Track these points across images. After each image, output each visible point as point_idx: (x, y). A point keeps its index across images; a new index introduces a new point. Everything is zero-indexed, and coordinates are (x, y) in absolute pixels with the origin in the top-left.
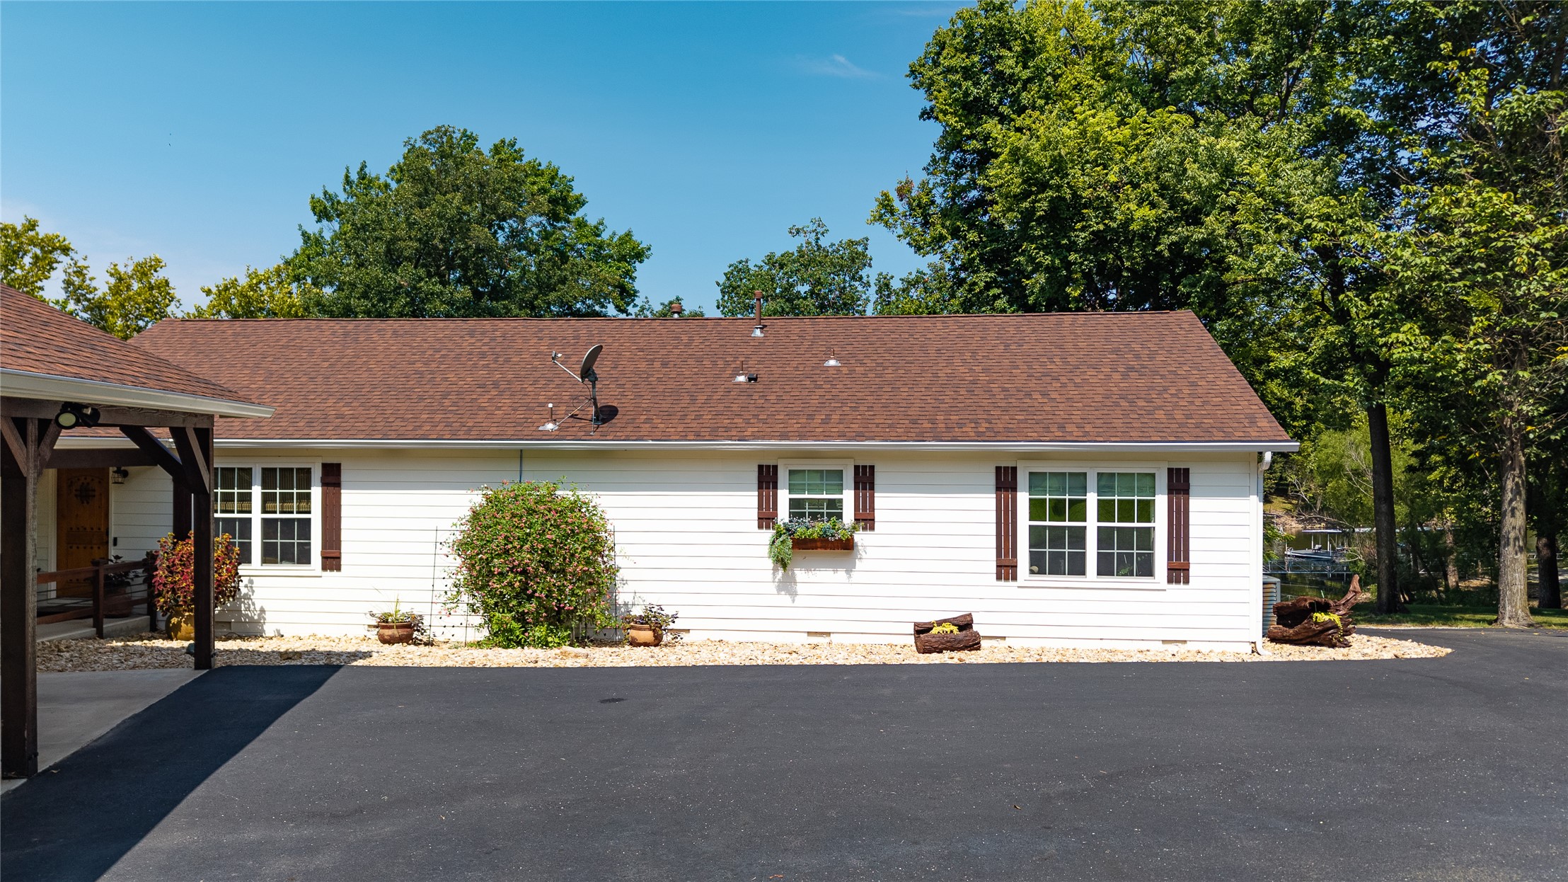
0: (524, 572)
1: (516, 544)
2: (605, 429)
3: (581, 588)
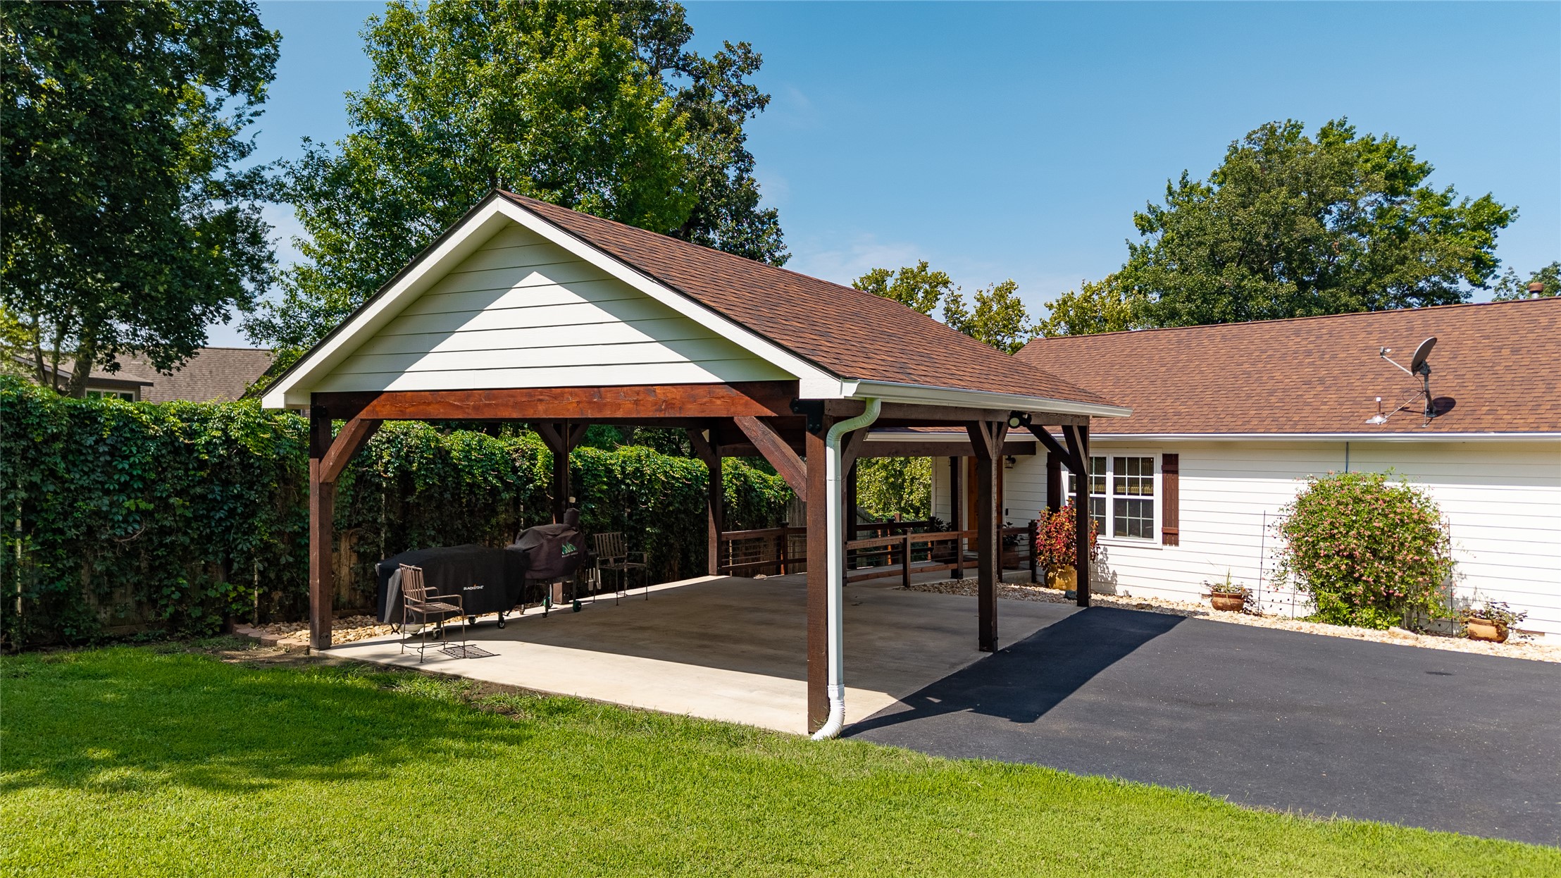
0: (1350, 556)
1: (1342, 529)
2: (1439, 422)
3: (1412, 577)
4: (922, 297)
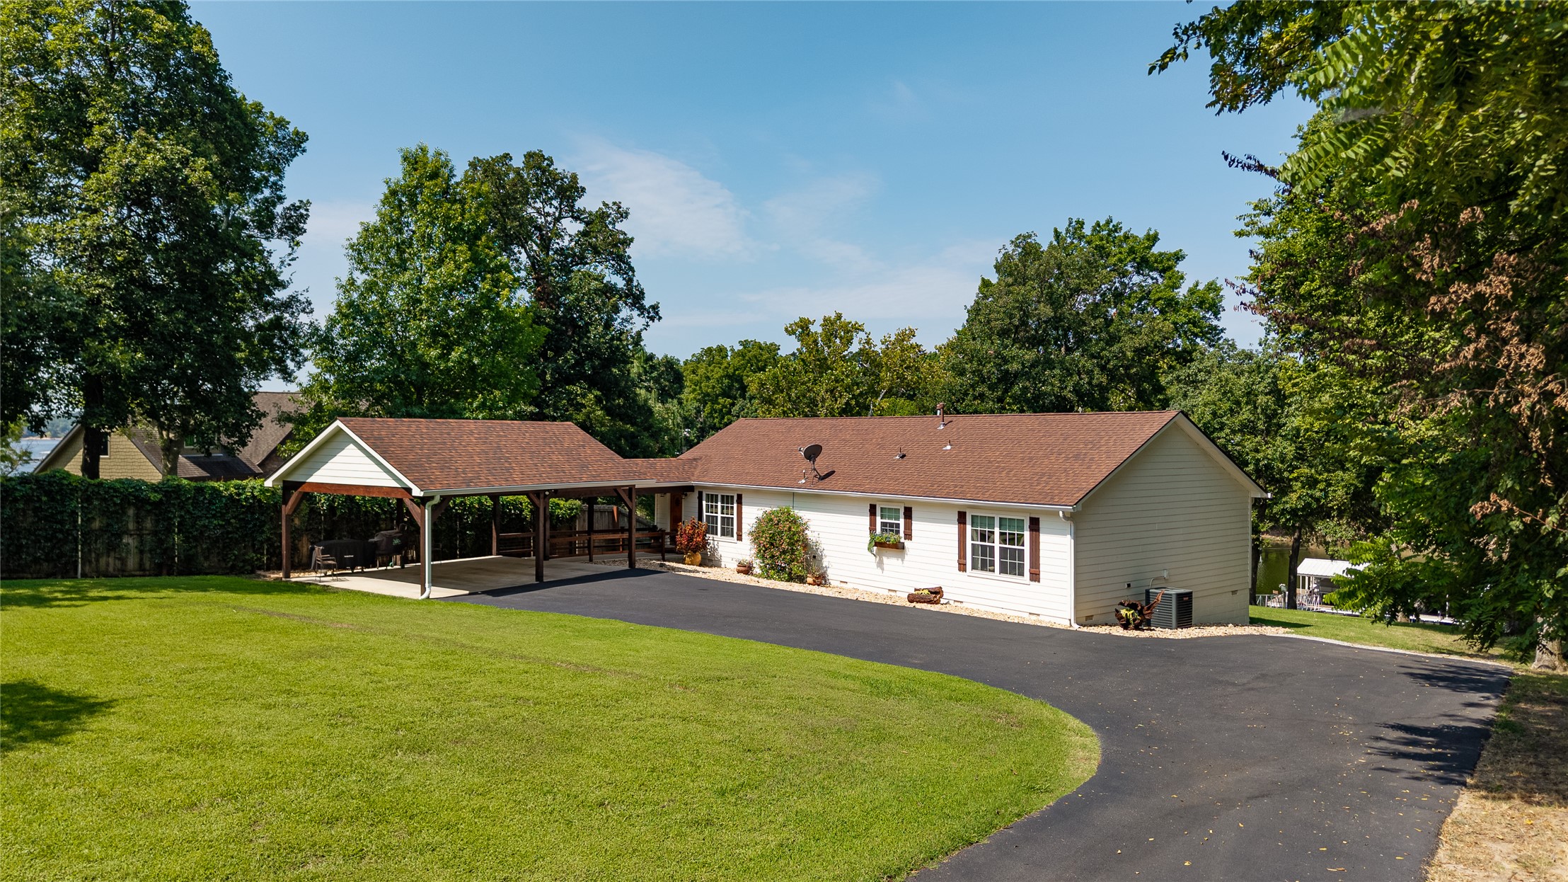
2: (818, 484)
4: (838, 341)
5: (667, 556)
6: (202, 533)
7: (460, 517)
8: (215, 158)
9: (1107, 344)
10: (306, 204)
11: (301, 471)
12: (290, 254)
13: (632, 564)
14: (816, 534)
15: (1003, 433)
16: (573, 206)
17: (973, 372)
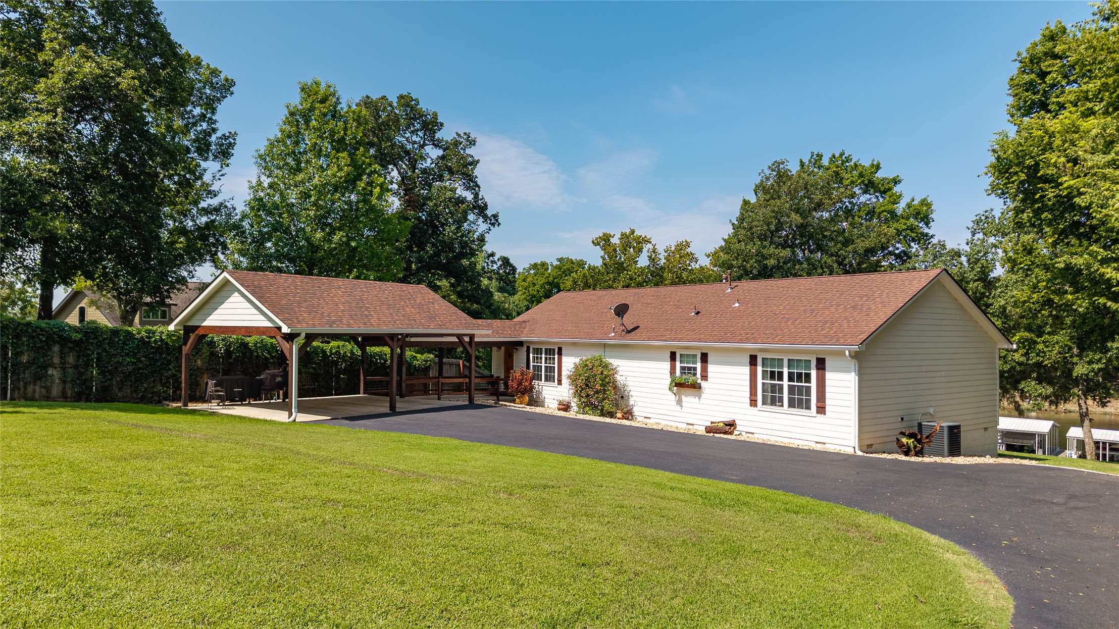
2: (626, 336)
4: (632, 250)
5: (501, 398)
6: (116, 368)
7: (335, 363)
8: (143, 71)
9: (843, 246)
10: (233, 135)
11: (197, 317)
12: (220, 171)
13: (471, 400)
14: (623, 378)
15: (784, 292)
16: (434, 136)
17: (739, 267)
